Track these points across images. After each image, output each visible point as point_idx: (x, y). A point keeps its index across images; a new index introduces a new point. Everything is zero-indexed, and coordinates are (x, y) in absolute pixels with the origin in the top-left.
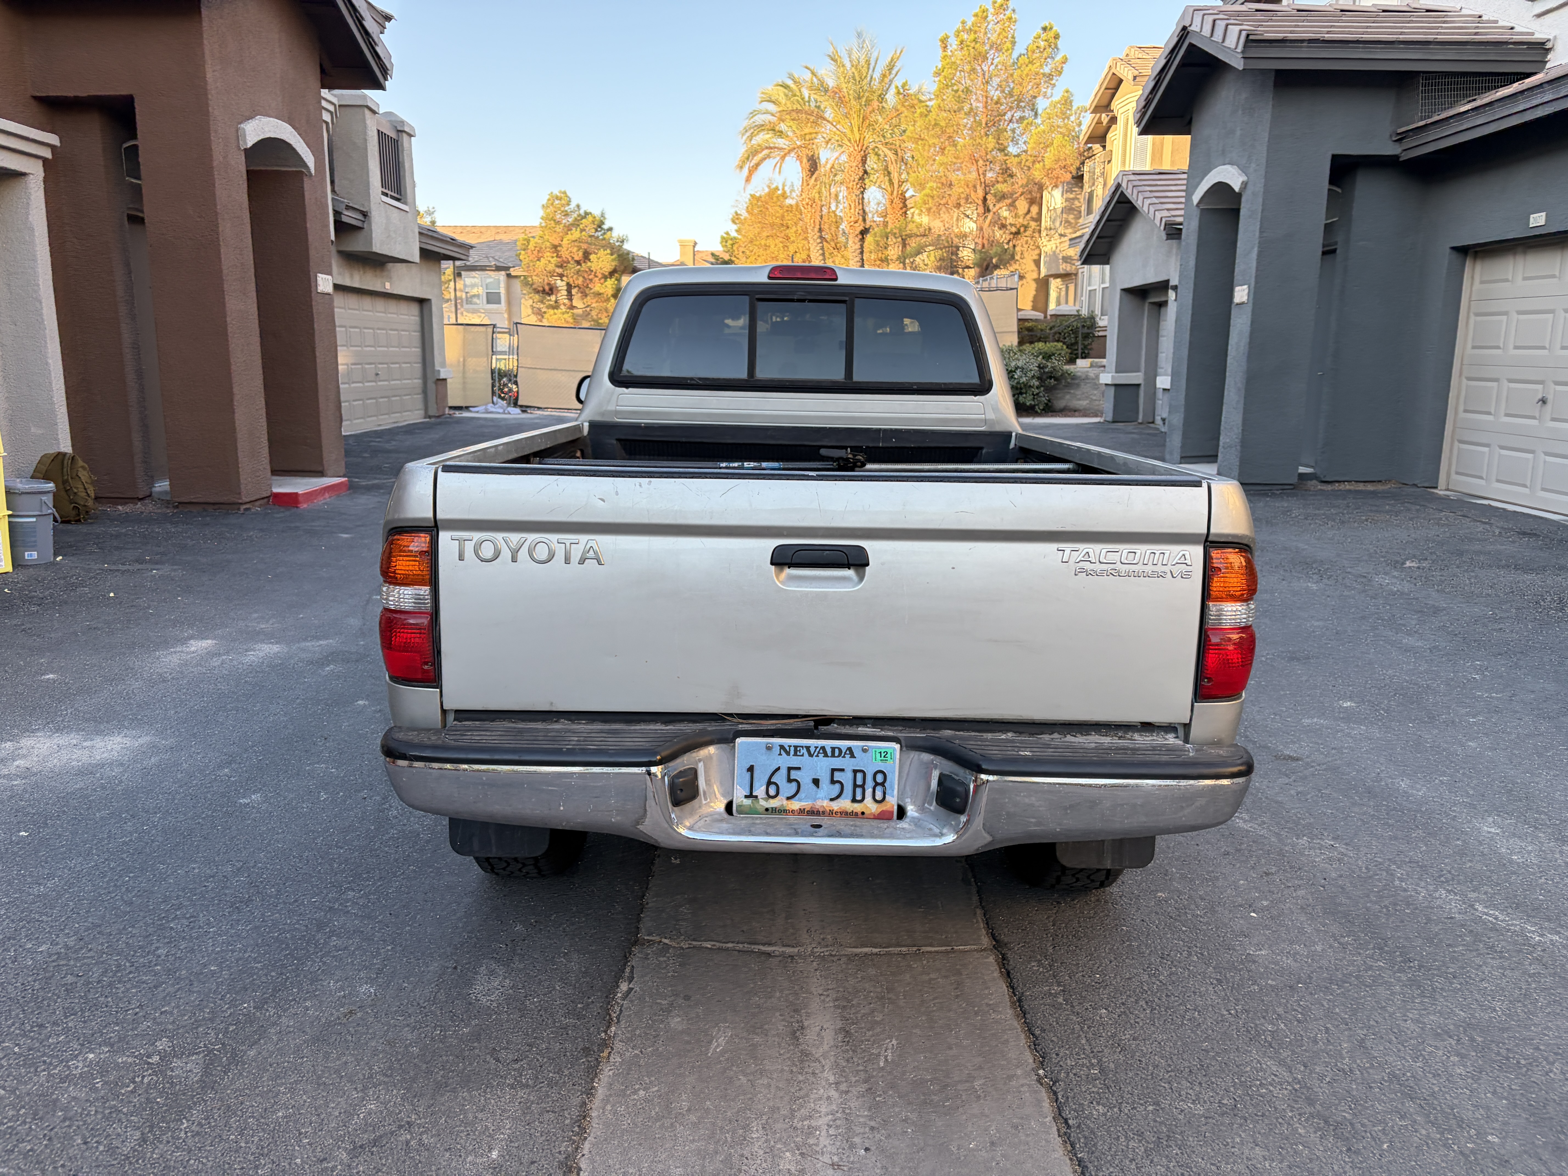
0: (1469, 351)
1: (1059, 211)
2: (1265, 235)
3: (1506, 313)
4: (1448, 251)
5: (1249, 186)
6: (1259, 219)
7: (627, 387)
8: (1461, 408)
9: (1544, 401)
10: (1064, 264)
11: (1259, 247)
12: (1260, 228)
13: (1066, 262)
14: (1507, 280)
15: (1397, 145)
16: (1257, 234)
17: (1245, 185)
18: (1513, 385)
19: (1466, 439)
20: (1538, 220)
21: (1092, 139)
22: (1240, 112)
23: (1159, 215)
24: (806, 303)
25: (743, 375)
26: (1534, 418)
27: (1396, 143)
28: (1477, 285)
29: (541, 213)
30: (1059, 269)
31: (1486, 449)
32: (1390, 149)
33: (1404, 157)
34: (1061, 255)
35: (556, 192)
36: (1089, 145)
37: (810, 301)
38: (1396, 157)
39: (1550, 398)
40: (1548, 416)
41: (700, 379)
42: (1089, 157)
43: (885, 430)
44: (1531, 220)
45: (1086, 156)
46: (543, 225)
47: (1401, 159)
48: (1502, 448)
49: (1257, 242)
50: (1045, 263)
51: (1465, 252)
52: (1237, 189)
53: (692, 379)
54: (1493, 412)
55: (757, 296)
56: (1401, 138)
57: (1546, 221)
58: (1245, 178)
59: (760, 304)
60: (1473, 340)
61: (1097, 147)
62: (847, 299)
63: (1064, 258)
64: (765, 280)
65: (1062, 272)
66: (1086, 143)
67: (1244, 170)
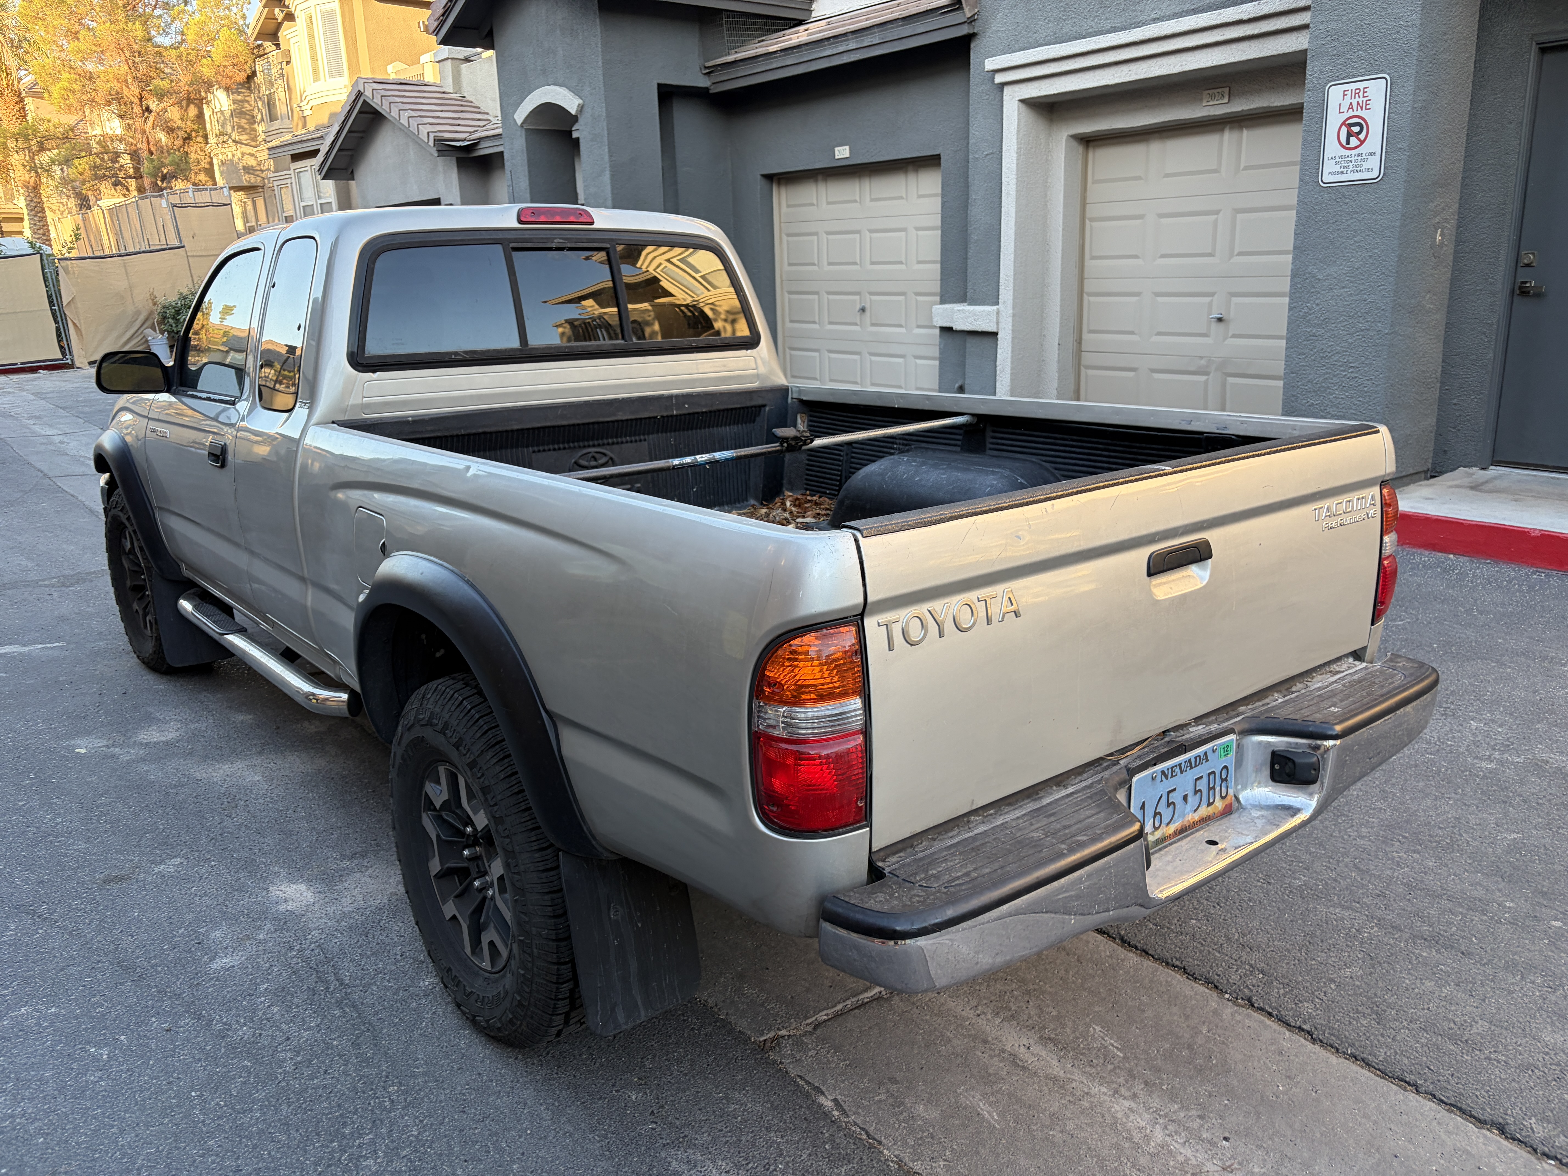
0: (786, 268)
1: (227, 114)
2: (613, 159)
3: (816, 234)
4: (759, 177)
5: (585, 109)
6: (606, 143)
7: (374, 372)
8: (787, 320)
9: (863, 310)
10: (247, 176)
11: (610, 171)
12: (609, 151)
13: (249, 173)
14: (812, 205)
15: (706, 78)
16: (606, 158)
17: (581, 108)
18: (831, 297)
19: (796, 346)
20: (842, 152)
21: (261, 35)
22: (558, 32)
23: (424, 130)
24: (565, 252)
25: (514, 343)
26: (856, 324)
27: (706, 77)
28: (784, 209)
30: (241, 181)
31: (816, 354)
32: (702, 82)
33: (714, 90)
34: (241, 165)
36: (260, 42)
37: (571, 249)
38: (707, 89)
39: (868, 306)
40: (868, 322)
41: (466, 352)
42: (260, 56)
43: (677, 396)
44: (837, 153)
45: (258, 53)
47: (711, 92)
48: (830, 351)
49: (608, 165)
50: (222, 173)
51: (771, 178)
52: (573, 112)
53: (456, 353)
54: (817, 321)
55: (512, 245)
56: (710, 71)
57: (850, 153)
58: (581, 101)
59: (515, 254)
60: (788, 259)
61: (268, 45)
62: (608, 246)
63: (244, 168)
64: (516, 225)
65: (245, 184)
66: (256, 40)
67: (577, 92)
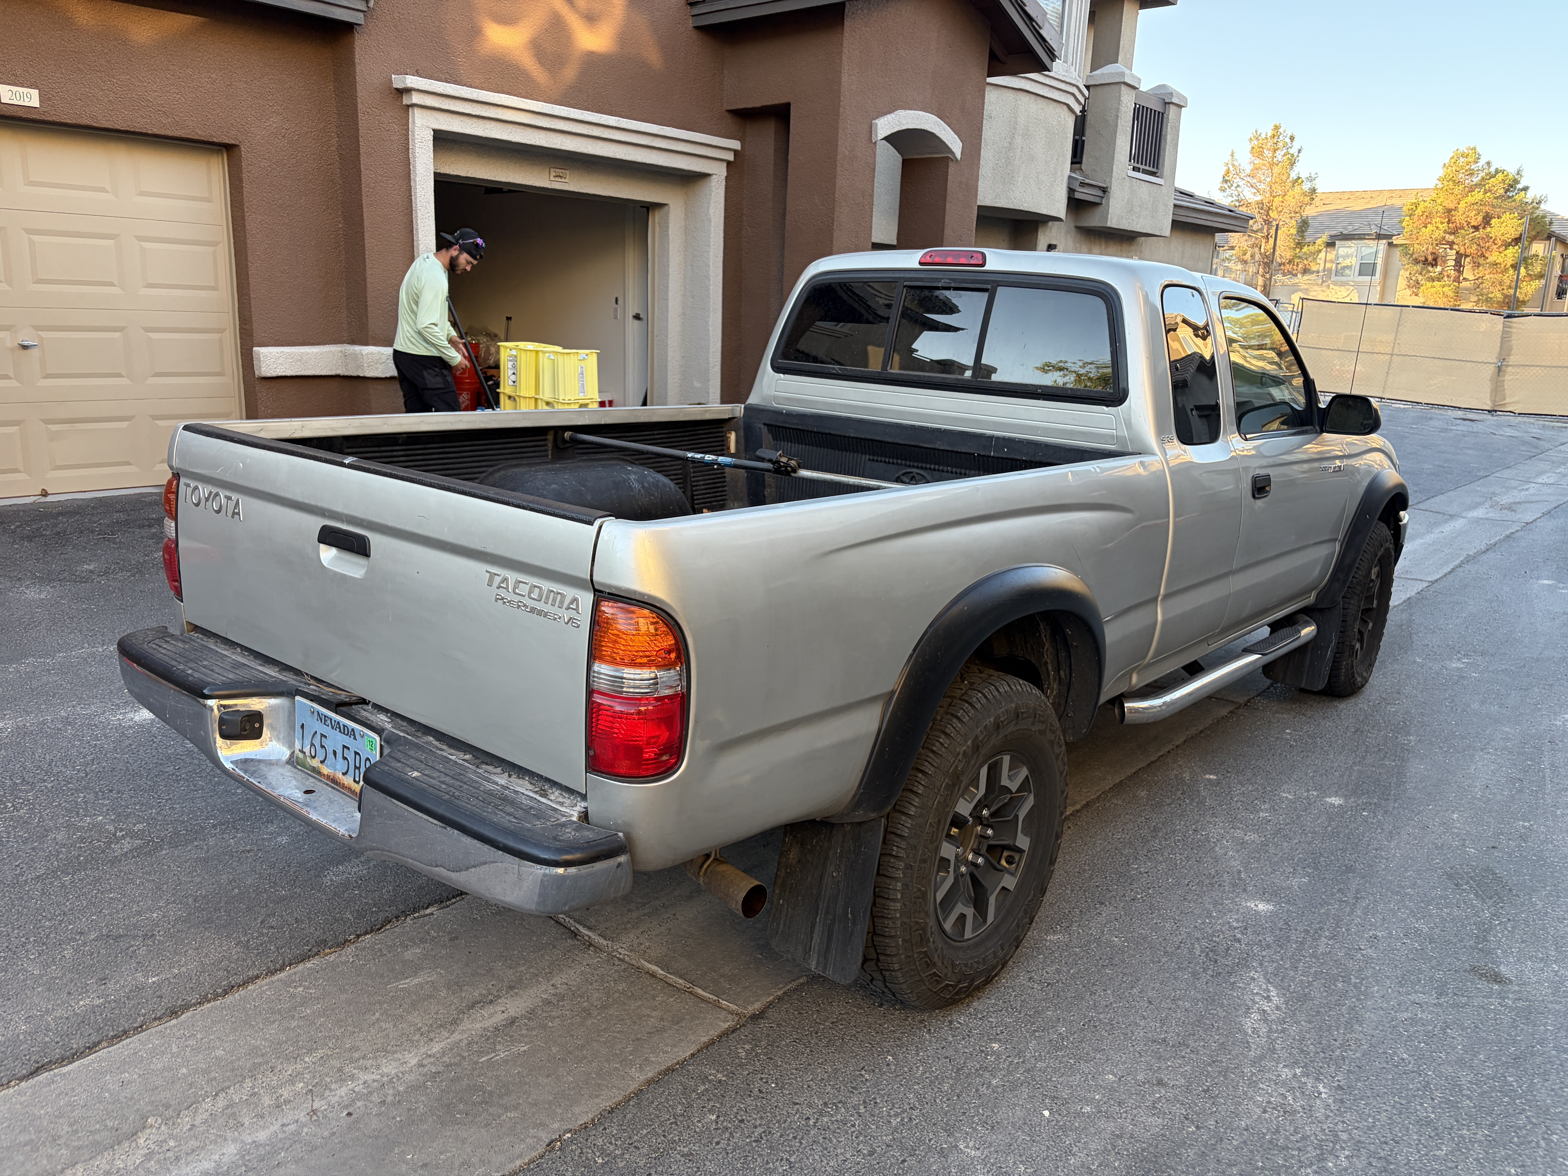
25: (881, 366)
29: (1441, 173)
35: (1463, 148)
43: (998, 438)
46: (1440, 186)
55: (905, 284)
62: (989, 287)
64: (917, 266)
